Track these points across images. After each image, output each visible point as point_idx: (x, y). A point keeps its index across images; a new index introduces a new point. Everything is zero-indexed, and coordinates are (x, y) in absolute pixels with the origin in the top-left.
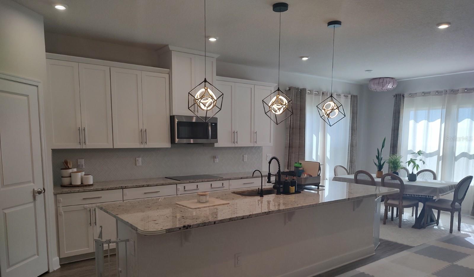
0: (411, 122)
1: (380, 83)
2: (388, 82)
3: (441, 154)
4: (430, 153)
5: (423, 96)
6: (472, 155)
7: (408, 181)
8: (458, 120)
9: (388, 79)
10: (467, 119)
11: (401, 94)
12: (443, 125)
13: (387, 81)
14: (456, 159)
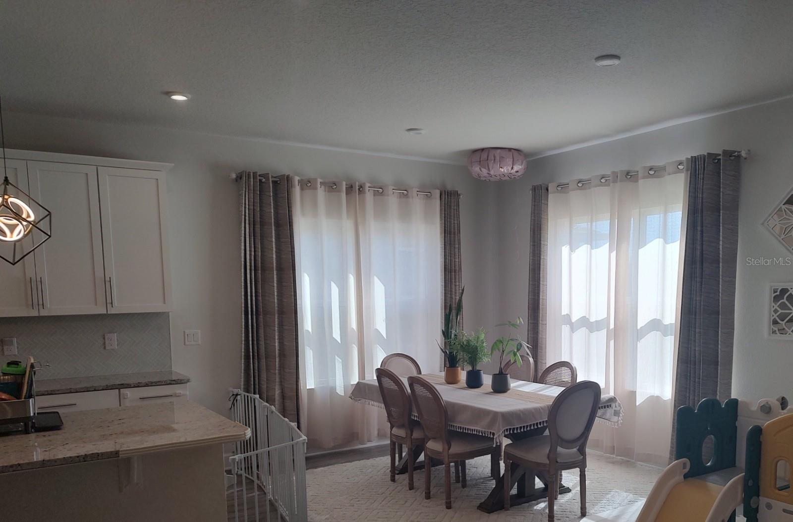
0: (565, 250)
1: (483, 161)
2: (498, 158)
3: (612, 326)
4: (596, 321)
5: (580, 188)
6: (667, 325)
7: (492, 392)
8: (641, 242)
9: (499, 151)
10: (658, 239)
11: (543, 186)
12: (614, 254)
13: (495, 157)
14: (639, 334)
